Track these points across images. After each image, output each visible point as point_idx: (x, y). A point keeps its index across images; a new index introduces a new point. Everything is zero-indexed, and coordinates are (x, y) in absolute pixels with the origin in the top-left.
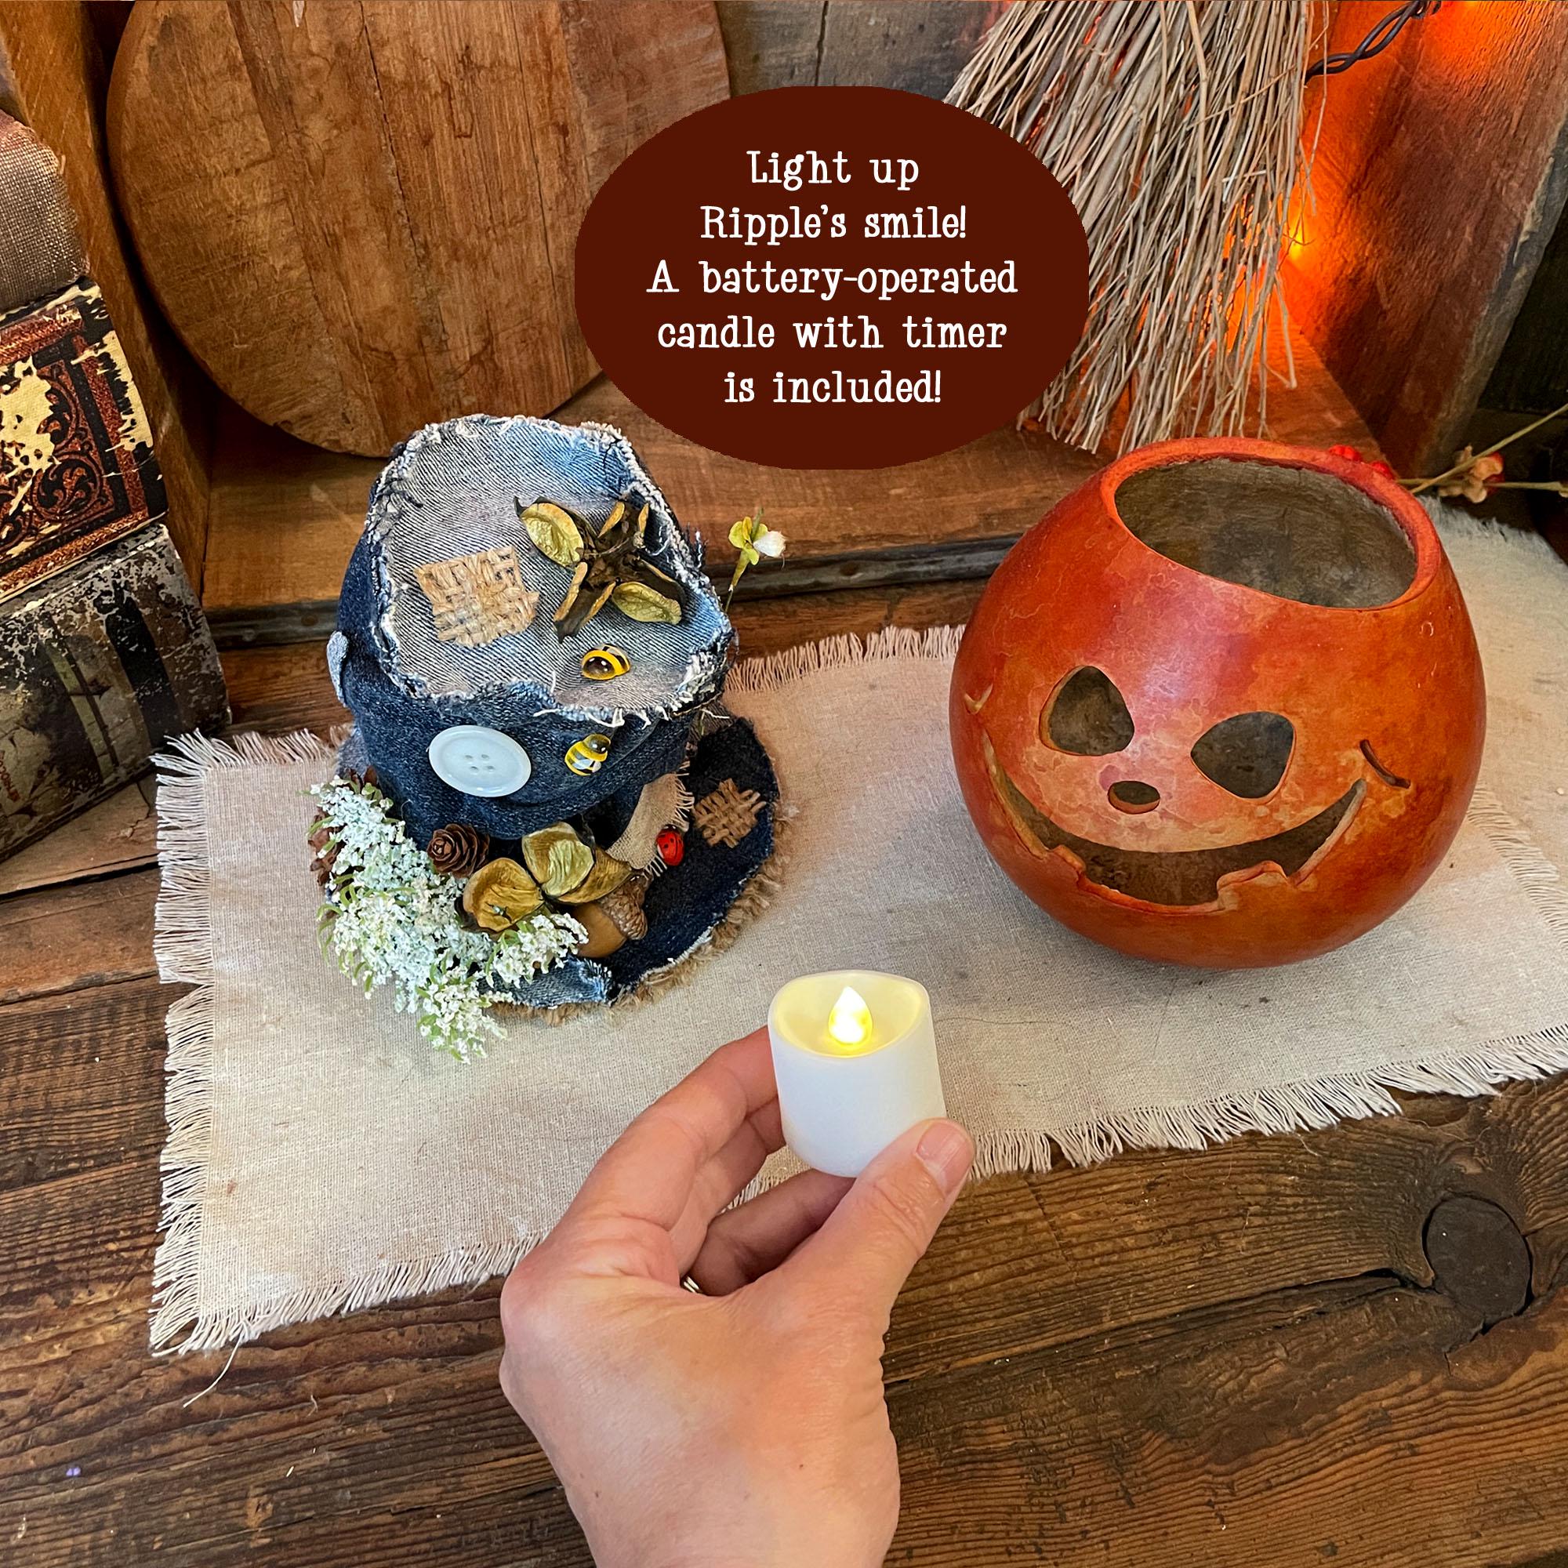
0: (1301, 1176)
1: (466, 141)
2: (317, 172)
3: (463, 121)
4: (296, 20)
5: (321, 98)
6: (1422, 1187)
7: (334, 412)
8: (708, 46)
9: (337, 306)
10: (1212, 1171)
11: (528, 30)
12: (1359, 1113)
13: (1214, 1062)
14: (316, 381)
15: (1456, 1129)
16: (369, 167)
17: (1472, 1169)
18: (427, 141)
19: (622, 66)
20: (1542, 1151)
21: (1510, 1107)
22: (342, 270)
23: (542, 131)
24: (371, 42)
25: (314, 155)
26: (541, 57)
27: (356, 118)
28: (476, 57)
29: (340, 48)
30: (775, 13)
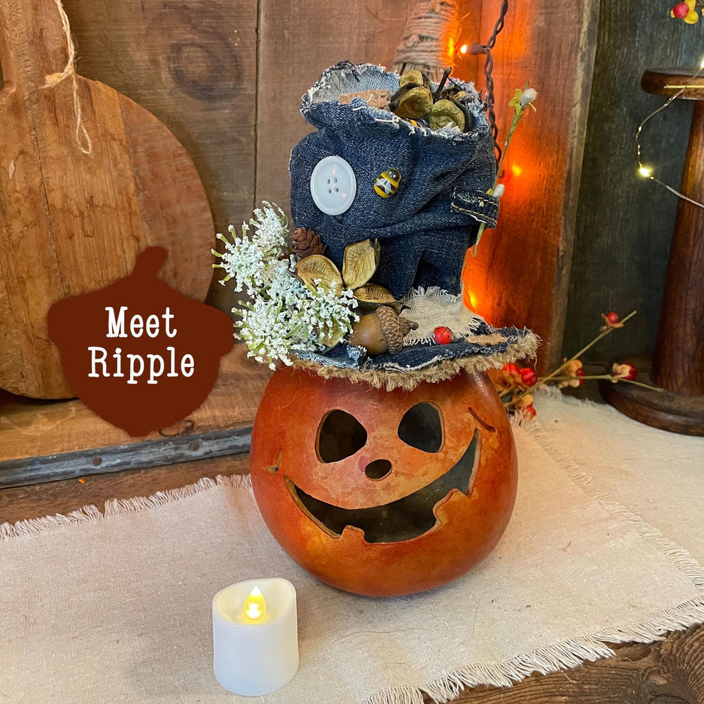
0: (569, 696)
1: (90, 239)
2: (15, 247)
3: (88, 229)
4: (10, 176)
5: (20, 212)
6: (638, 695)
7: (16, 372)
8: (204, 210)
9: (22, 313)
10: (519, 699)
11: (120, 193)
12: (592, 658)
13: (507, 640)
14: (8, 353)
15: (647, 662)
16: (41, 247)
17: (661, 682)
18: (71, 237)
19: (165, 215)
20: (696, 667)
21: (672, 647)
22: (25, 296)
23: (127, 238)
24: (45, 190)
25: (14, 238)
26: (126, 205)
27: (36, 223)
28: (96, 201)
29: (30, 191)
30: (233, 201)
